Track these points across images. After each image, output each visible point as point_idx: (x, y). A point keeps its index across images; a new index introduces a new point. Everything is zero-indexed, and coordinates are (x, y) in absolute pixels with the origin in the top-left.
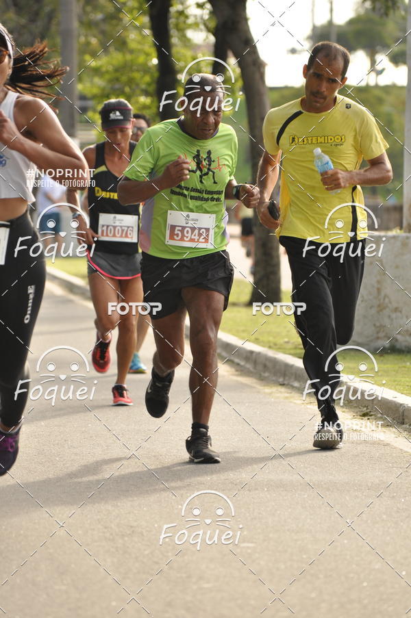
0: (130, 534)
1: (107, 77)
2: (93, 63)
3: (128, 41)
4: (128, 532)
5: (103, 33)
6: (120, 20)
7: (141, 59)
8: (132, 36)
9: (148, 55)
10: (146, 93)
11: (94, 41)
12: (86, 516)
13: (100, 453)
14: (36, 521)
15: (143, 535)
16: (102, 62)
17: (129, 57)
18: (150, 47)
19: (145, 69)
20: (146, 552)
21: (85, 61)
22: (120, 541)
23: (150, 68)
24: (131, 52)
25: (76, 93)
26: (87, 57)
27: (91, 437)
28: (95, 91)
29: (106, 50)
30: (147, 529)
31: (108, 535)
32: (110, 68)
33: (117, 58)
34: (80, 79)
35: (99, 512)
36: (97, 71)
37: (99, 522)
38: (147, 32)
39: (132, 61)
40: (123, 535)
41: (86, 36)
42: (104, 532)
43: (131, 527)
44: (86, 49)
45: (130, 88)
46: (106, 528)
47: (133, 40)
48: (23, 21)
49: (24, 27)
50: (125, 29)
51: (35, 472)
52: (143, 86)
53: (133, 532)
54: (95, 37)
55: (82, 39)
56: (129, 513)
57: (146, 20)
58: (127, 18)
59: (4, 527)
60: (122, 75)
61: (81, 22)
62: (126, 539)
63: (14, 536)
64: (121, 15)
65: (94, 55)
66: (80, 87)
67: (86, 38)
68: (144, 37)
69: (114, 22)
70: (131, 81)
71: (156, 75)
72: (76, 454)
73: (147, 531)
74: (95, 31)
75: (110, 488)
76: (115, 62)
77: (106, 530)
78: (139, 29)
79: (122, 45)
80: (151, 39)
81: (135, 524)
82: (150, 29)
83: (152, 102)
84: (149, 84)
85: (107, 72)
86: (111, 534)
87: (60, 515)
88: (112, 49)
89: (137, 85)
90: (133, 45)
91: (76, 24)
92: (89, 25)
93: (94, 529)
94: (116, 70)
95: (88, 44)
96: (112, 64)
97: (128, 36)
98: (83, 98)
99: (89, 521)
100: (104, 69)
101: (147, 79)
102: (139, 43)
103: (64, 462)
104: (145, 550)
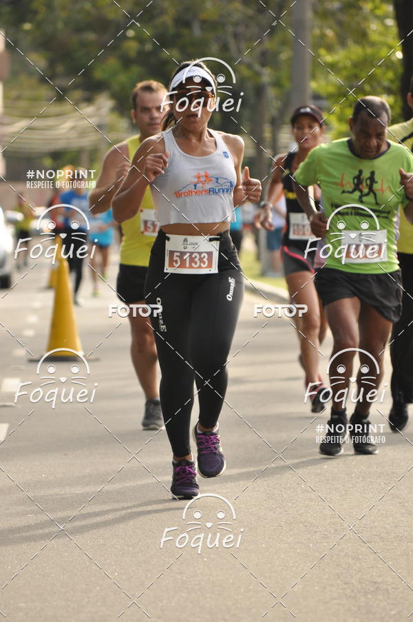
0: (374, 591)
1: (345, 73)
2: (329, 58)
3: (369, 32)
4: (372, 589)
5: (340, 24)
6: (360, 8)
7: (384, 52)
8: (374, 26)
9: (390, 47)
10: (389, 91)
11: (330, 33)
12: (323, 570)
13: (338, 498)
14: (268, 575)
15: (388, 593)
16: (339, 56)
17: (369, 51)
18: (394, 38)
19: (389, 65)
20: (393, 612)
21: (319, 56)
22: (363, 599)
23: (393, 63)
24: (373, 44)
25: (309, 92)
26: (322, 52)
27: (328, 480)
28: (331, 89)
29: (342, 43)
30: (394, 586)
31: (348, 592)
32: (349, 64)
33: (356, 51)
34: (314, 77)
35: (338, 565)
36: (333, 67)
37: (339, 577)
38: (391, 22)
39: (373, 55)
40: (366, 592)
41: (321, 28)
42: (345, 589)
43: (375, 583)
44: (322, 42)
45: (371, 86)
46: (346, 584)
47: (374, 31)
48: (250, 12)
49: (250, 18)
50: (365, 19)
51: (266, 519)
52: (386, 84)
53: (377, 588)
54: (331, 28)
55: (317, 32)
56: (373, 567)
57: (390, 8)
58: (368, 7)
59: (231, 581)
60: (361, 70)
61: (316, 12)
62: (369, 596)
63: (242, 590)
64: (361, 4)
65: (330, 49)
66: (313, 85)
67: (321, 30)
68: (386, 27)
69: (353, 11)
70: (371, 79)
71: (400, 70)
72: (311, 499)
73: (393, 588)
74: (331, 22)
75: (350, 538)
76: (354, 57)
77: (346, 586)
78: (381, 19)
79: (362, 37)
80: (394, 30)
81: (379, 580)
82: (393, 18)
83: (395, 101)
84: (392, 81)
85: (345, 68)
86: (353, 591)
87: (294, 569)
88: (350, 42)
89: (379, 83)
90: (374, 37)
91: (309, 14)
92: (324, 15)
93: (332, 585)
94: (356, 65)
95: (323, 36)
96: (350, 59)
97: (369, 27)
98: (317, 97)
99: (326, 576)
100: (341, 65)
101: (390, 75)
102: (381, 34)
103: (298, 508)
104: (391, 610)
